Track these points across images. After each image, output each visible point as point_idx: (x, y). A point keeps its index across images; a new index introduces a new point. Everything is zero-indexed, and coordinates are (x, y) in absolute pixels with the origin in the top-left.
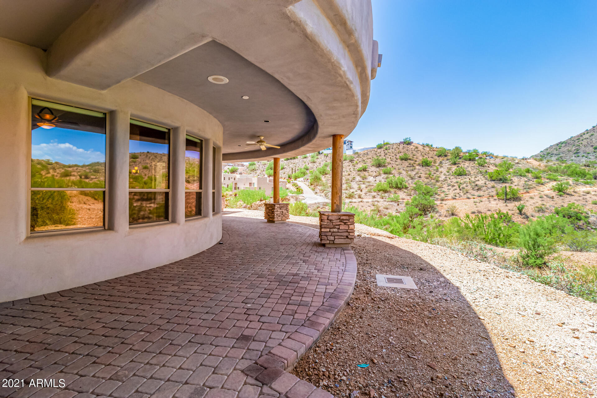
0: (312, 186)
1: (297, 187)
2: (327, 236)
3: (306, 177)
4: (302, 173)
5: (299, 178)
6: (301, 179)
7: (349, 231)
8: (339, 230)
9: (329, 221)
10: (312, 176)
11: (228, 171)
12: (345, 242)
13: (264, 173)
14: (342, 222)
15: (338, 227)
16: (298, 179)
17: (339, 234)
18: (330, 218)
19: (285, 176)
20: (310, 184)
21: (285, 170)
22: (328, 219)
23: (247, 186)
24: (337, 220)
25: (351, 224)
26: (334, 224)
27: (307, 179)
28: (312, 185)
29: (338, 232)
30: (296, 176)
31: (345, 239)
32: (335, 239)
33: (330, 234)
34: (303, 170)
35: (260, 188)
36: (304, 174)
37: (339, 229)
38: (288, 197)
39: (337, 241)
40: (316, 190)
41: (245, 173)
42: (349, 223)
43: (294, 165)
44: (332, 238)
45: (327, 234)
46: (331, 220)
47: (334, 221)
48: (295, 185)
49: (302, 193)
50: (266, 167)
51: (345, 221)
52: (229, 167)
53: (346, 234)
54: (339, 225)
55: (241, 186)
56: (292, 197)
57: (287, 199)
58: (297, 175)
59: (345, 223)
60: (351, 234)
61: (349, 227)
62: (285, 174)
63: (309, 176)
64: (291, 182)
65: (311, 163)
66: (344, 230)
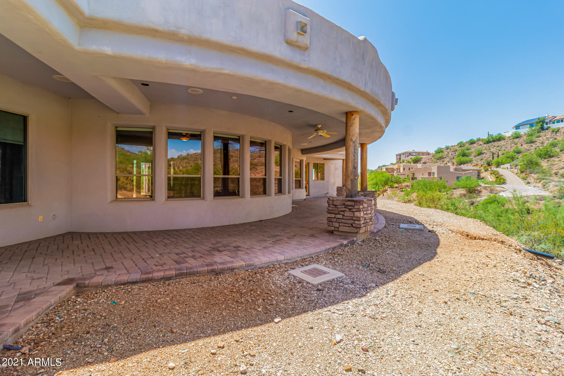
0: (523, 175)
1: (498, 175)
2: (332, 222)
3: (515, 162)
4: (508, 158)
5: (504, 164)
6: (508, 165)
7: (354, 218)
8: (344, 217)
9: (334, 206)
10: (523, 161)
11: (410, 161)
12: (350, 231)
13: (453, 160)
14: (346, 208)
15: (343, 213)
16: (502, 166)
17: (343, 221)
18: (335, 203)
19: (483, 163)
20: (519, 172)
21: (484, 156)
22: (333, 205)
23: (426, 176)
24: (342, 205)
25: (356, 211)
26: (339, 210)
27: (517, 165)
28: (522, 172)
29: (343, 219)
30: (499, 163)
31: (350, 227)
32: (339, 226)
33: (335, 220)
34: (511, 154)
35: (441, 178)
36: (513, 158)
37: (343, 215)
38: (479, 188)
39: (341, 229)
40: (529, 180)
41: (429, 162)
42: (354, 210)
43: (498, 148)
44: (337, 225)
45: (332, 220)
46: (335, 205)
47: (339, 207)
48: (493, 173)
49: (504, 183)
50: (457, 154)
51: (350, 207)
52: (412, 157)
53: (351, 222)
54: (344, 211)
55: (419, 176)
56: (485, 188)
57: (477, 190)
58: (500, 161)
59: (350, 209)
60: (356, 222)
61: (354, 215)
62: (483, 161)
63: (520, 161)
64: (490, 169)
65: (527, 143)
66: (349, 218)
